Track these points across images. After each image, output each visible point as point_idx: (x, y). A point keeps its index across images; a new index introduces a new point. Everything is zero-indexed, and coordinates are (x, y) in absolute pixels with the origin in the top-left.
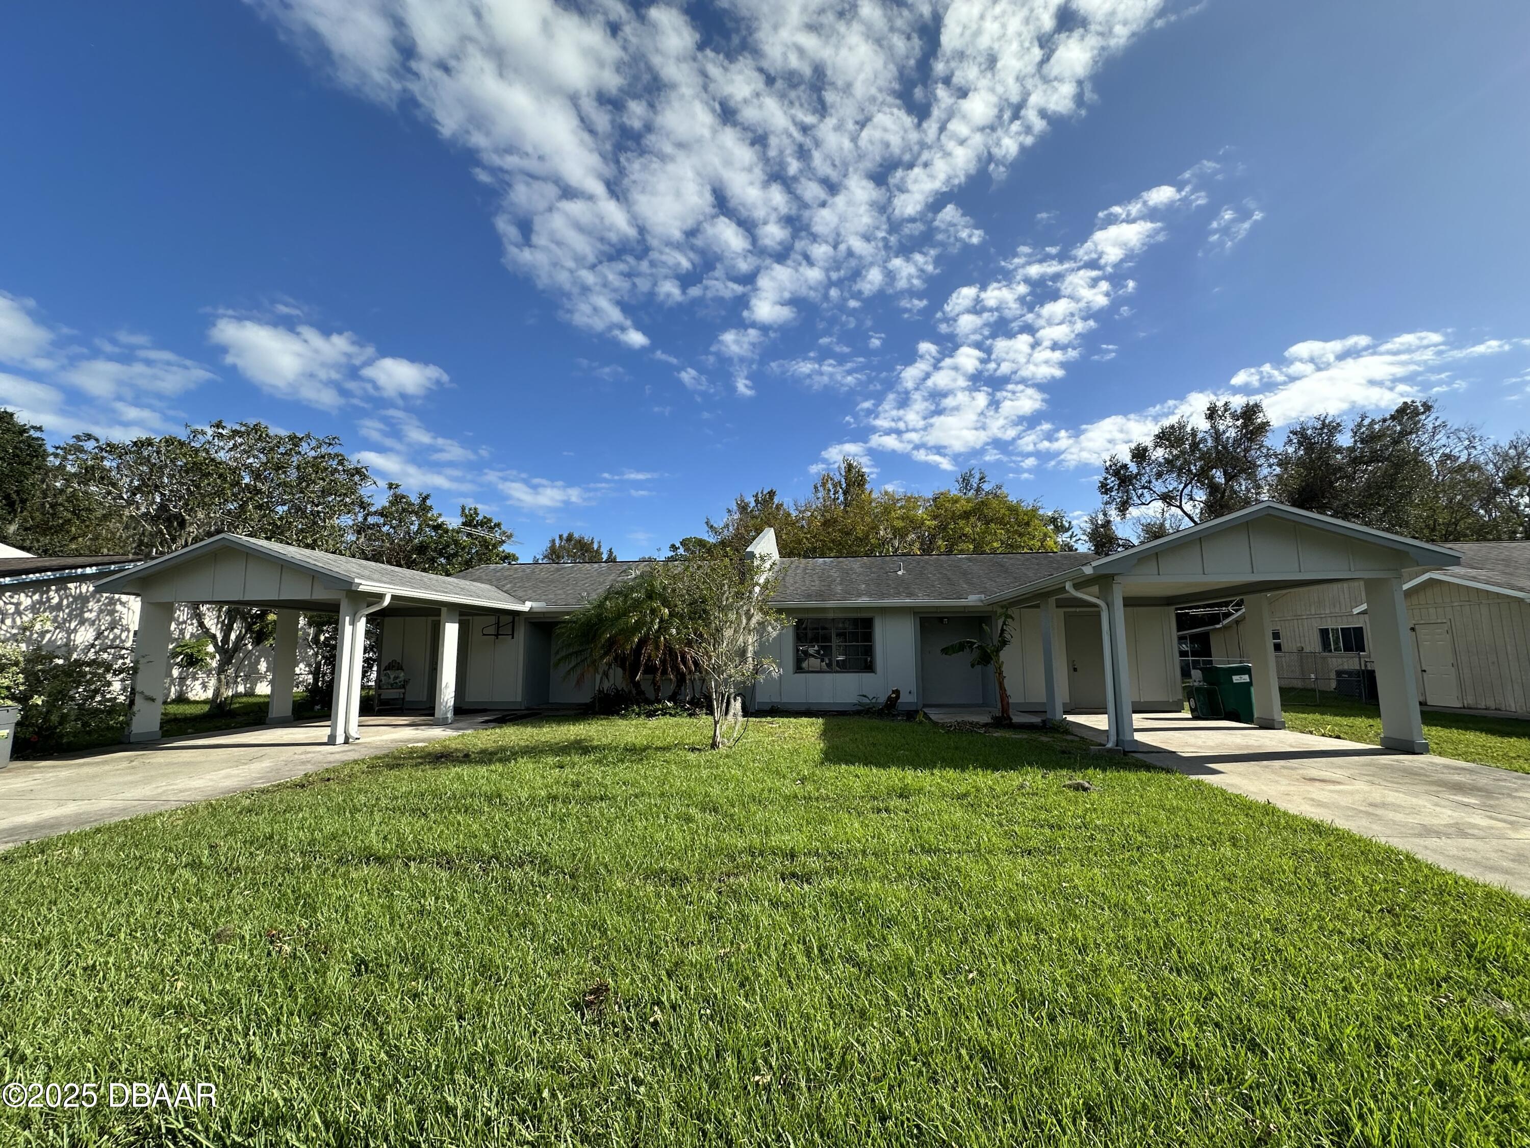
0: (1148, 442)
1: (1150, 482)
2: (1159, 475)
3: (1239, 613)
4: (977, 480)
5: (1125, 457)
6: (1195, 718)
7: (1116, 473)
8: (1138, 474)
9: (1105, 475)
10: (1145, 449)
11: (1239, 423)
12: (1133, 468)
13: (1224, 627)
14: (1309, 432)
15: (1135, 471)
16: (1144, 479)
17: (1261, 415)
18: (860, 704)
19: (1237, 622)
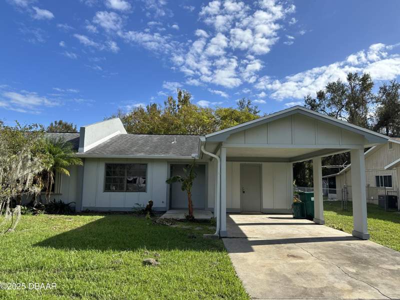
0: (324, 90)
1: (324, 108)
2: (329, 105)
3: (346, 168)
4: (247, 103)
5: (314, 96)
6: (294, 218)
7: (310, 104)
8: (320, 104)
9: (305, 104)
10: (323, 93)
11: (360, 83)
12: (318, 102)
13: (340, 174)
14: (387, 88)
15: (319, 103)
16: (322, 107)
17: (369, 79)
18: (134, 208)
19: (346, 172)
